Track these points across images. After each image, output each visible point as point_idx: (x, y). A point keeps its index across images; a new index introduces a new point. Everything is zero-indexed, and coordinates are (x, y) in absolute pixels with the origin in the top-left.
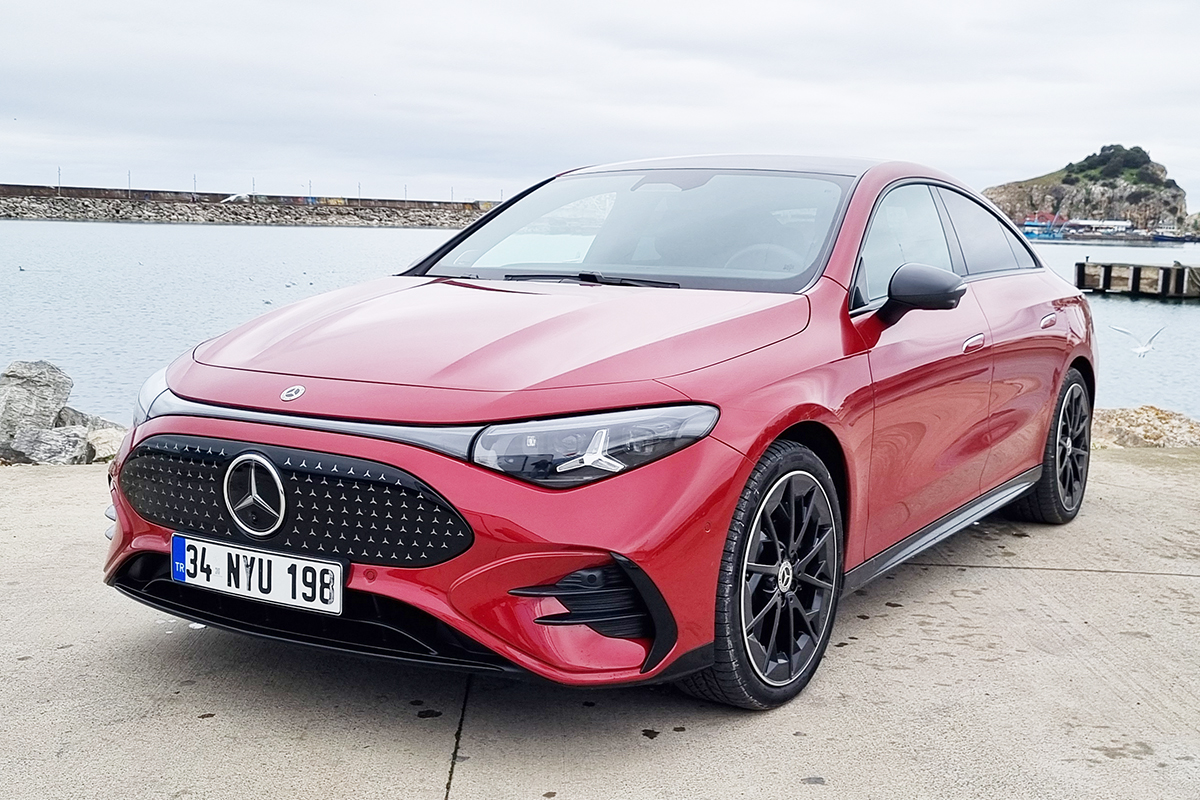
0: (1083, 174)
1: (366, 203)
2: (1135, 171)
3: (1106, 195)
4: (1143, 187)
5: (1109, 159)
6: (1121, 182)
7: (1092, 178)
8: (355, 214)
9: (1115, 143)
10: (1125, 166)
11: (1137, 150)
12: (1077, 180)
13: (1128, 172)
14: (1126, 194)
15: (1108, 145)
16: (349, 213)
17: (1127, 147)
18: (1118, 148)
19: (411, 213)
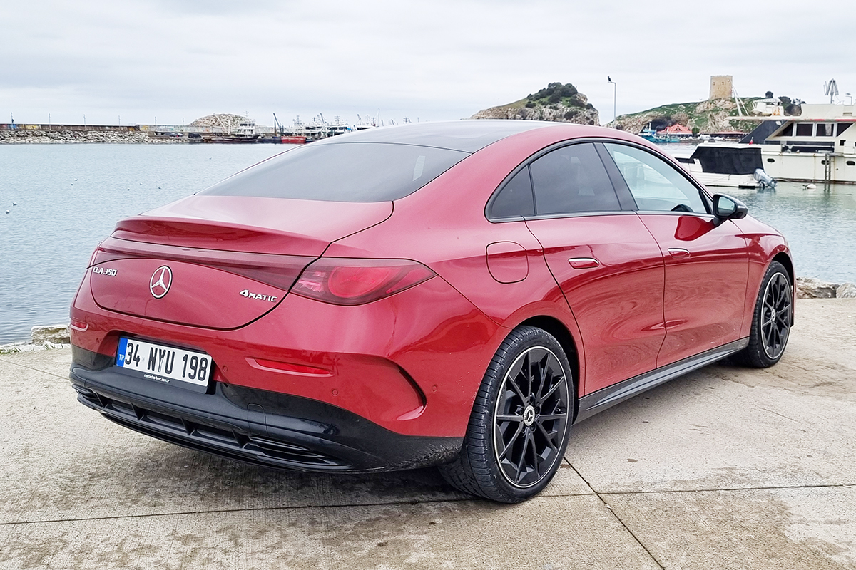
0: (538, 101)
1: (55, 127)
2: (568, 99)
3: (552, 114)
4: (574, 109)
5: (553, 91)
6: (560, 106)
7: (543, 104)
8: (47, 136)
9: (556, 82)
10: (562, 96)
11: (569, 85)
12: (535, 105)
13: (564, 99)
14: (564, 113)
15: (552, 83)
16: (42, 135)
17: (564, 84)
18: (558, 84)
19: (89, 134)
